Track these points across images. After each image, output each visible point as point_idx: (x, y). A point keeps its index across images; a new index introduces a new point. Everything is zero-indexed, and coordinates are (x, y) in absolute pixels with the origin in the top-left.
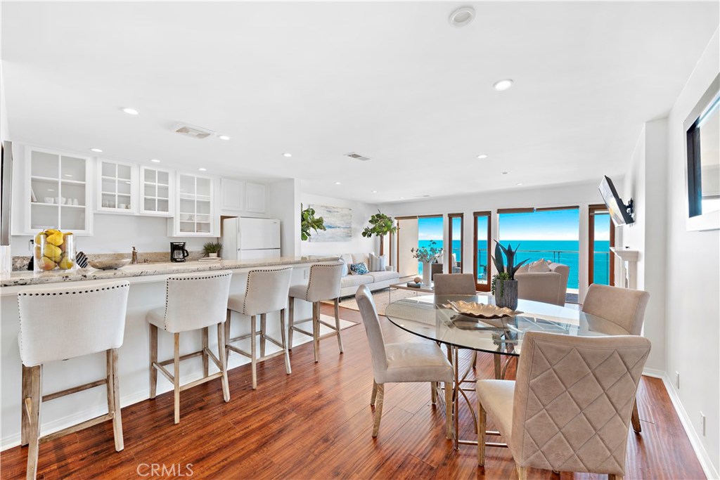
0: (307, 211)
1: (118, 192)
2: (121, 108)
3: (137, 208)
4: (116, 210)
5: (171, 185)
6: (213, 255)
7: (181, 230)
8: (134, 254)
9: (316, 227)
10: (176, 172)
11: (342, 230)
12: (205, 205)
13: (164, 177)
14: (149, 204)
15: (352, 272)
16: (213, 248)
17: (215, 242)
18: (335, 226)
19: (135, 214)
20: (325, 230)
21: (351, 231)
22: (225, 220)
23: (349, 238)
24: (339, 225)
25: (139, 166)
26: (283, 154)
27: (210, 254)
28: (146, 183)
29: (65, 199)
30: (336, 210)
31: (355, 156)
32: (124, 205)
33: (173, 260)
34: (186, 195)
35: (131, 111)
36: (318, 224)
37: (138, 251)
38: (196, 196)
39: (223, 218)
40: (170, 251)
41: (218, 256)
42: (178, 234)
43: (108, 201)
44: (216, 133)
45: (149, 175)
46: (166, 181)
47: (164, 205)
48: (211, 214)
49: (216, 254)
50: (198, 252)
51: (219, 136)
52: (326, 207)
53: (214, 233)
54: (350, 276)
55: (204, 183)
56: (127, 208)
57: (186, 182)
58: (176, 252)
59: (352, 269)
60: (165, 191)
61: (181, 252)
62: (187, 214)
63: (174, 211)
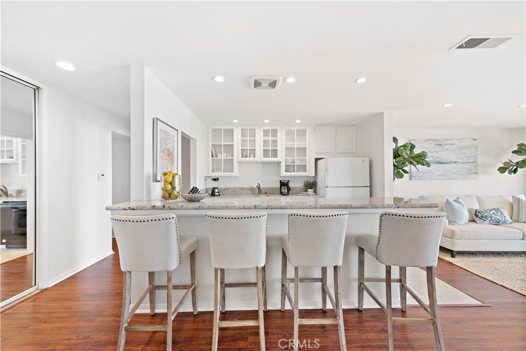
0: (405, 146)
1: (250, 147)
2: (213, 78)
3: (259, 157)
4: (248, 159)
5: (279, 138)
6: (310, 191)
7: (286, 171)
8: (259, 188)
9: (415, 163)
10: (282, 127)
11: (461, 166)
12: (303, 150)
13: (275, 132)
14: (266, 153)
15: (477, 219)
16: (311, 185)
17: (312, 180)
18: (448, 161)
19: (259, 161)
20: (429, 165)
21: (477, 166)
22: (319, 161)
23: (474, 176)
24: (456, 160)
25: (260, 127)
26: (356, 81)
27: (309, 190)
28: (265, 138)
29: (225, 154)
30: (448, 142)
31: (472, 43)
32: (252, 155)
33: (282, 194)
34: (290, 144)
35: (219, 79)
36: (420, 159)
37: (262, 186)
38: (297, 144)
39: (317, 160)
40: (279, 186)
41: (315, 192)
42: (284, 175)
43: (244, 154)
44: (280, 77)
45: (266, 133)
46: (276, 136)
47: (275, 153)
48: (307, 157)
49: (312, 190)
50: (300, 188)
51: (285, 80)
52: (435, 140)
53: (310, 172)
54: (473, 225)
55: (302, 133)
56: (254, 157)
57: (289, 133)
58: (283, 187)
59: (477, 216)
60: (275, 142)
61: (286, 187)
62: (290, 159)
63: (281, 157)
